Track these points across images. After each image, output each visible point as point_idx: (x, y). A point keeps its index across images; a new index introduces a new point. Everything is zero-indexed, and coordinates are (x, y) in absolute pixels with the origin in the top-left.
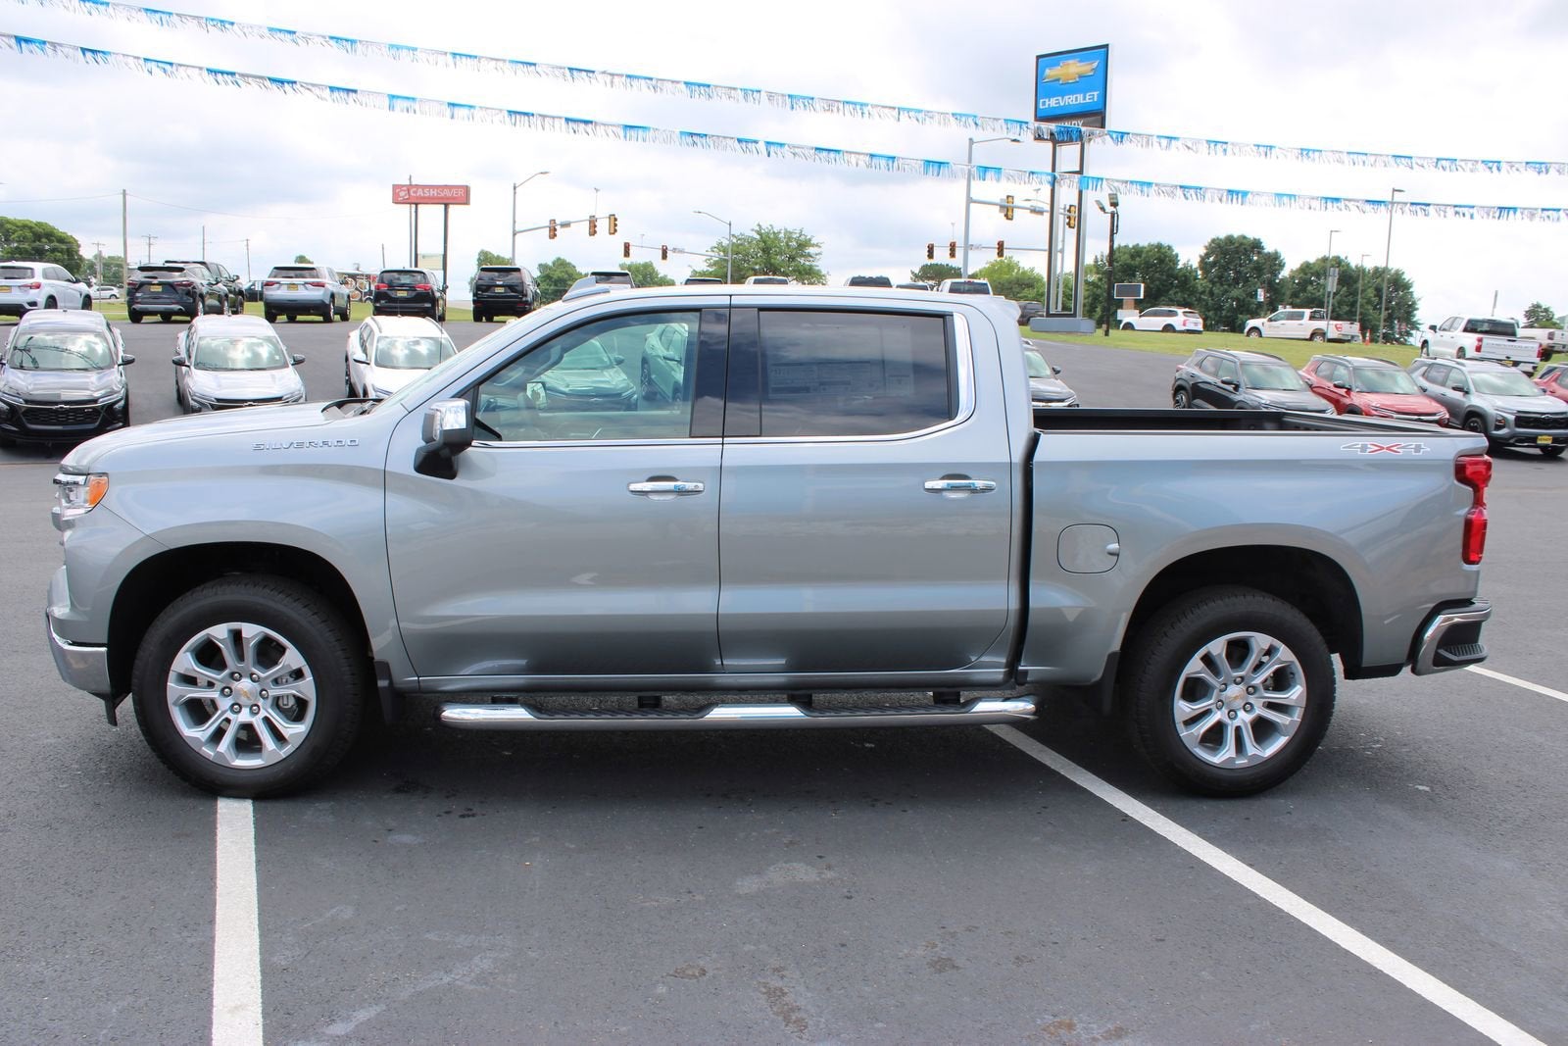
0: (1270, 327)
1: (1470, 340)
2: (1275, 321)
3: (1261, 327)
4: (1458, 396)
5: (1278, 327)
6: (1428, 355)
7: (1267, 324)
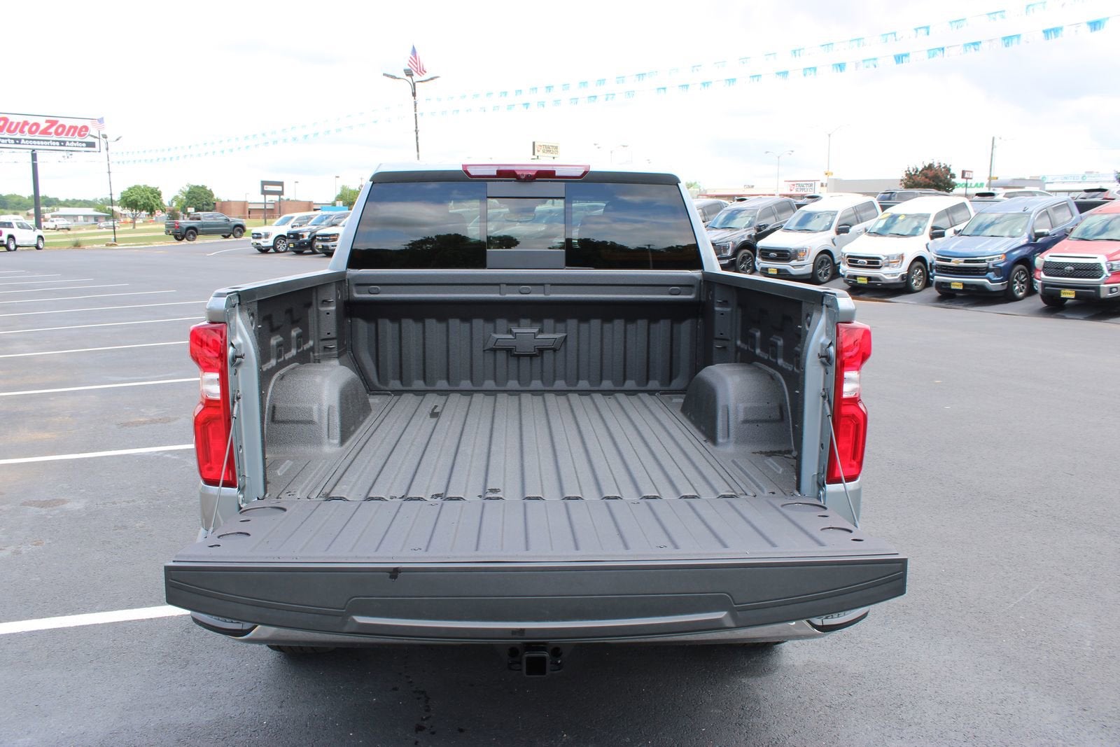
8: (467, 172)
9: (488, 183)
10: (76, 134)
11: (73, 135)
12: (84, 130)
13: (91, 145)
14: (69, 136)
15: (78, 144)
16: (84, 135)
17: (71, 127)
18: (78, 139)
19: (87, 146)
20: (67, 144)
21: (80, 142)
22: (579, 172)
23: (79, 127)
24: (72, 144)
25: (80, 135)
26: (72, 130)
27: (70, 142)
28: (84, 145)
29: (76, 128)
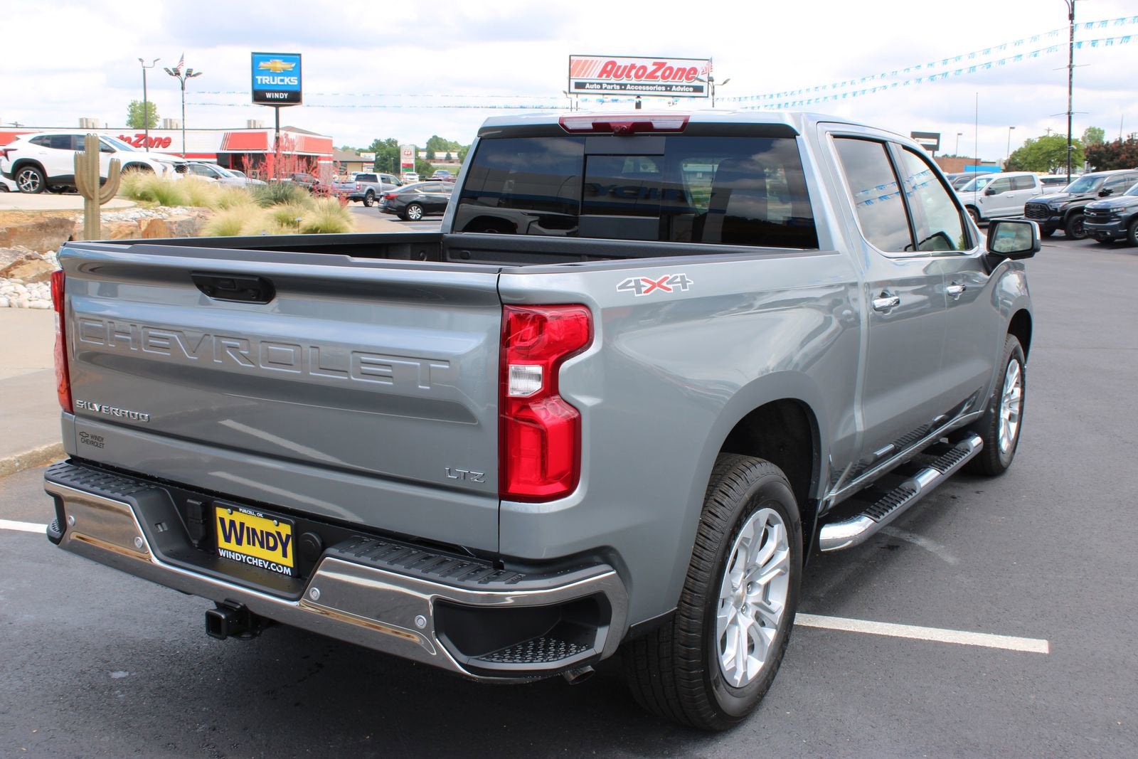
8: (563, 125)
9: (588, 138)
10: (684, 78)
11: (680, 78)
12: (692, 72)
13: (698, 89)
14: (676, 80)
15: (684, 89)
16: (691, 79)
17: (679, 69)
18: (685, 83)
19: (694, 91)
20: (674, 88)
21: (686, 86)
22: (678, 125)
23: (688, 69)
24: (679, 88)
25: (687, 78)
26: (680, 73)
27: (677, 86)
28: (691, 89)
29: (683, 70)
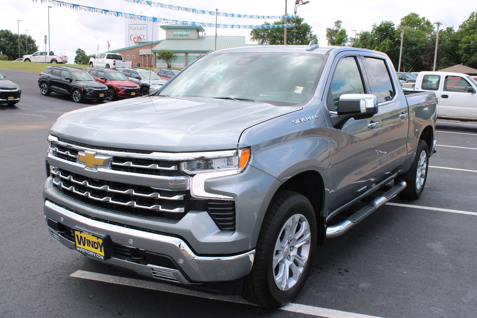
0: (34, 58)
1: (111, 62)
2: (35, 56)
3: (30, 58)
4: (137, 80)
5: (37, 58)
6: (93, 67)
7: (33, 57)
